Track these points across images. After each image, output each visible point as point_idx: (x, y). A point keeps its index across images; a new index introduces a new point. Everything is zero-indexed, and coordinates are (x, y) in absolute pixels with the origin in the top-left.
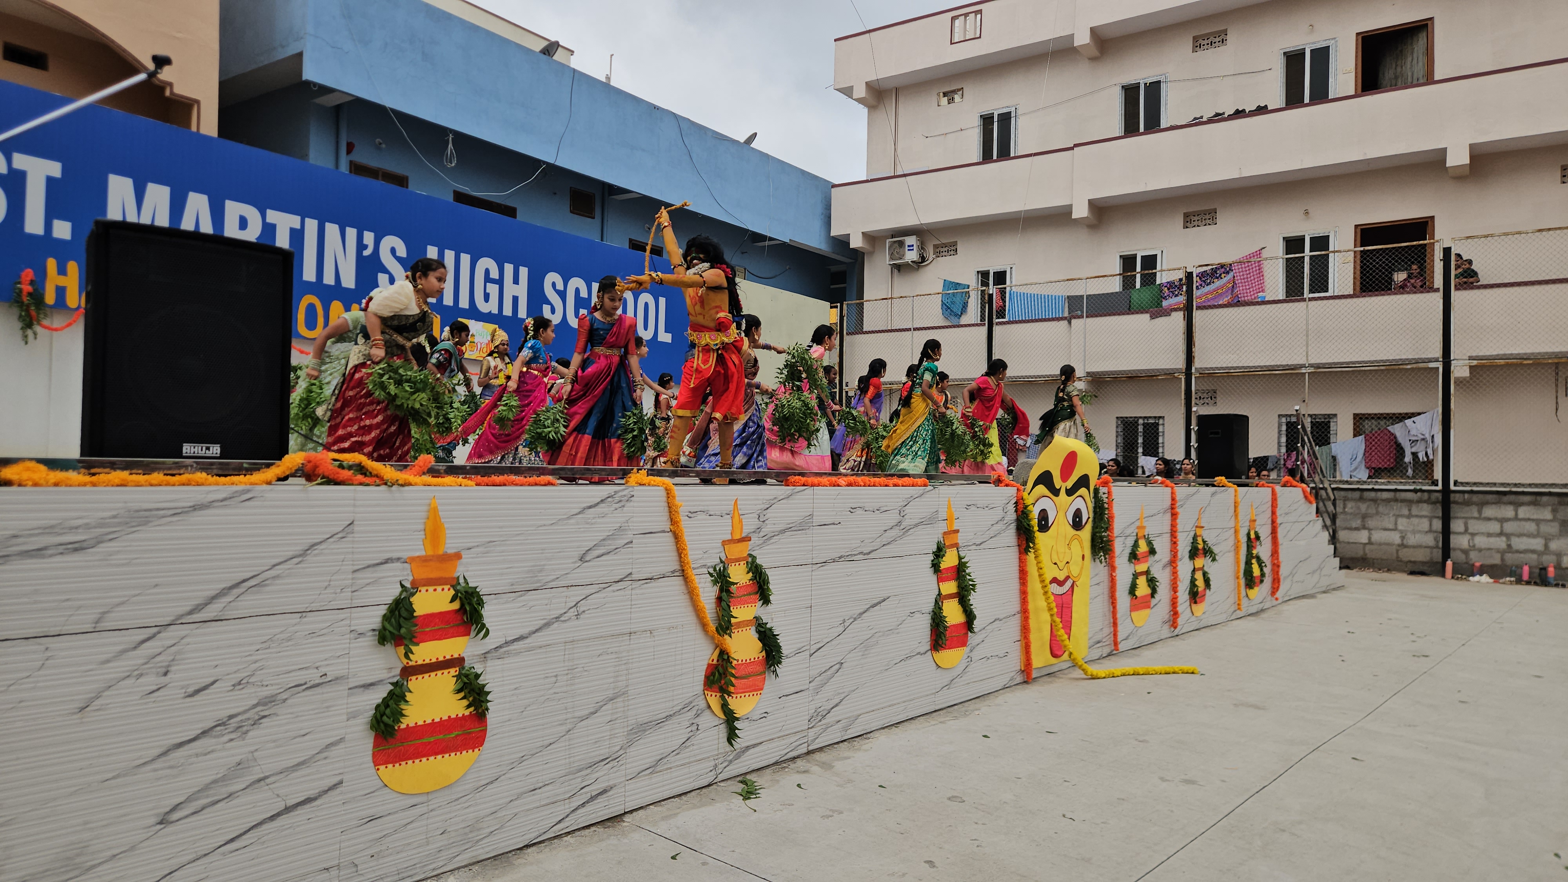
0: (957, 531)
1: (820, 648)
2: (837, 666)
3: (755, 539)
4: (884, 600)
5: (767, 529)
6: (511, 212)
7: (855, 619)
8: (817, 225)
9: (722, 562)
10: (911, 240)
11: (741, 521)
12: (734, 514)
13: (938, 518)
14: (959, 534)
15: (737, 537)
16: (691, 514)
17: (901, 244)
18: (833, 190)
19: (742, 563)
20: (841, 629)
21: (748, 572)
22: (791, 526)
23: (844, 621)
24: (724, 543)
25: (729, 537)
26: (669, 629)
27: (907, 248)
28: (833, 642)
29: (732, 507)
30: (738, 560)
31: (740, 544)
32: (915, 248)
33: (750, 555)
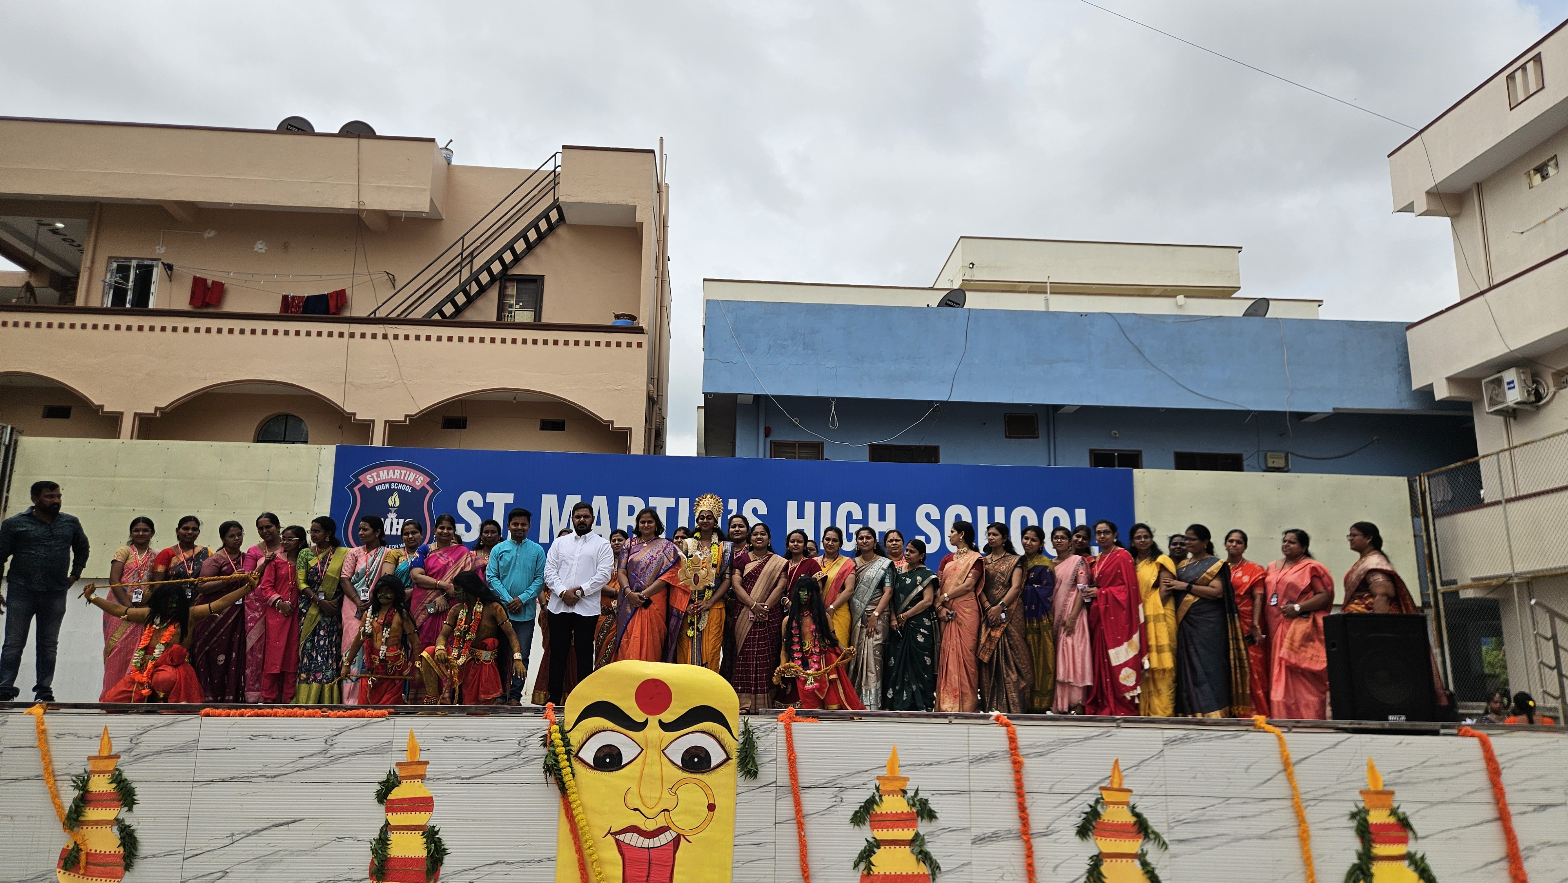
0: (427, 763)
1: (197, 855)
2: (220, 874)
3: (124, 758)
4: (294, 822)
5: (141, 750)
6: (930, 454)
7: (249, 835)
8: (1391, 381)
9: (86, 772)
10: (1510, 375)
11: (109, 742)
12: (105, 736)
13: (392, 748)
14: (428, 766)
15: (105, 754)
16: (59, 736)
17: (1499, 382)
18: (1408, 333)
19: (107, 775)
20: (228, 841)
21: (111, 783)
22: (169, 748)
23: (232, 835)
24: (89, 758)
25: (97, 754)
26: (28, 817)
27: (1506, 387)
28: (215, 852)
29: (102, 732)
30: (103, 772)
31: (106, 761)
32: (1516, 384)
33: (117, 769)
